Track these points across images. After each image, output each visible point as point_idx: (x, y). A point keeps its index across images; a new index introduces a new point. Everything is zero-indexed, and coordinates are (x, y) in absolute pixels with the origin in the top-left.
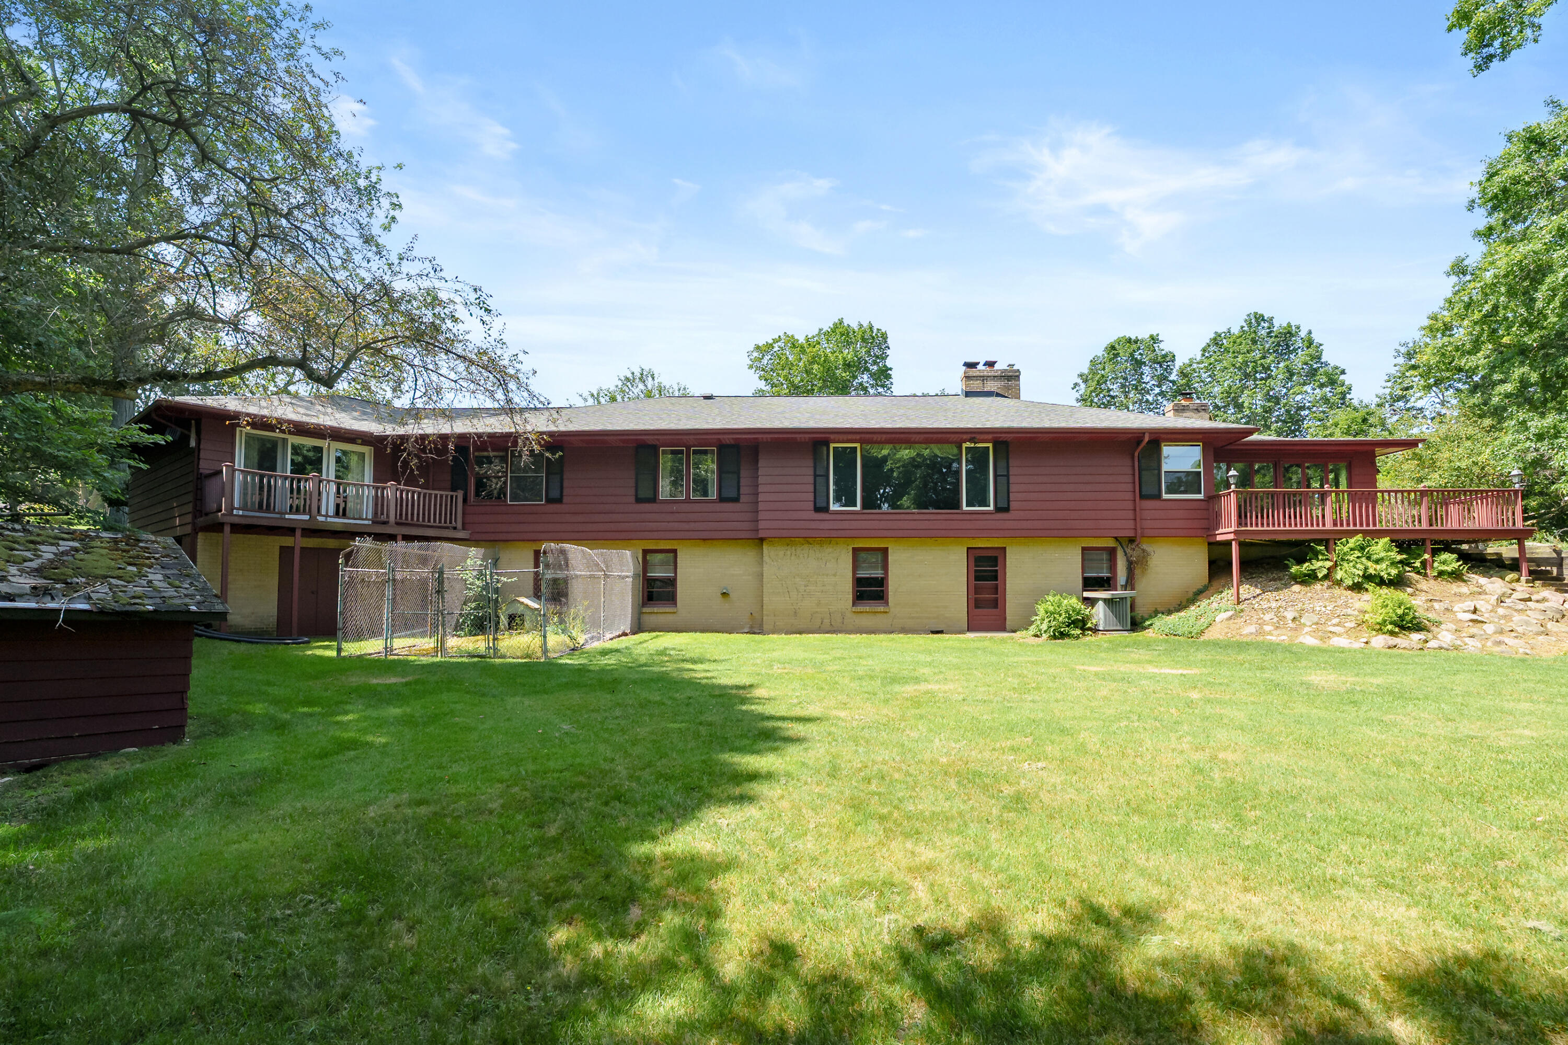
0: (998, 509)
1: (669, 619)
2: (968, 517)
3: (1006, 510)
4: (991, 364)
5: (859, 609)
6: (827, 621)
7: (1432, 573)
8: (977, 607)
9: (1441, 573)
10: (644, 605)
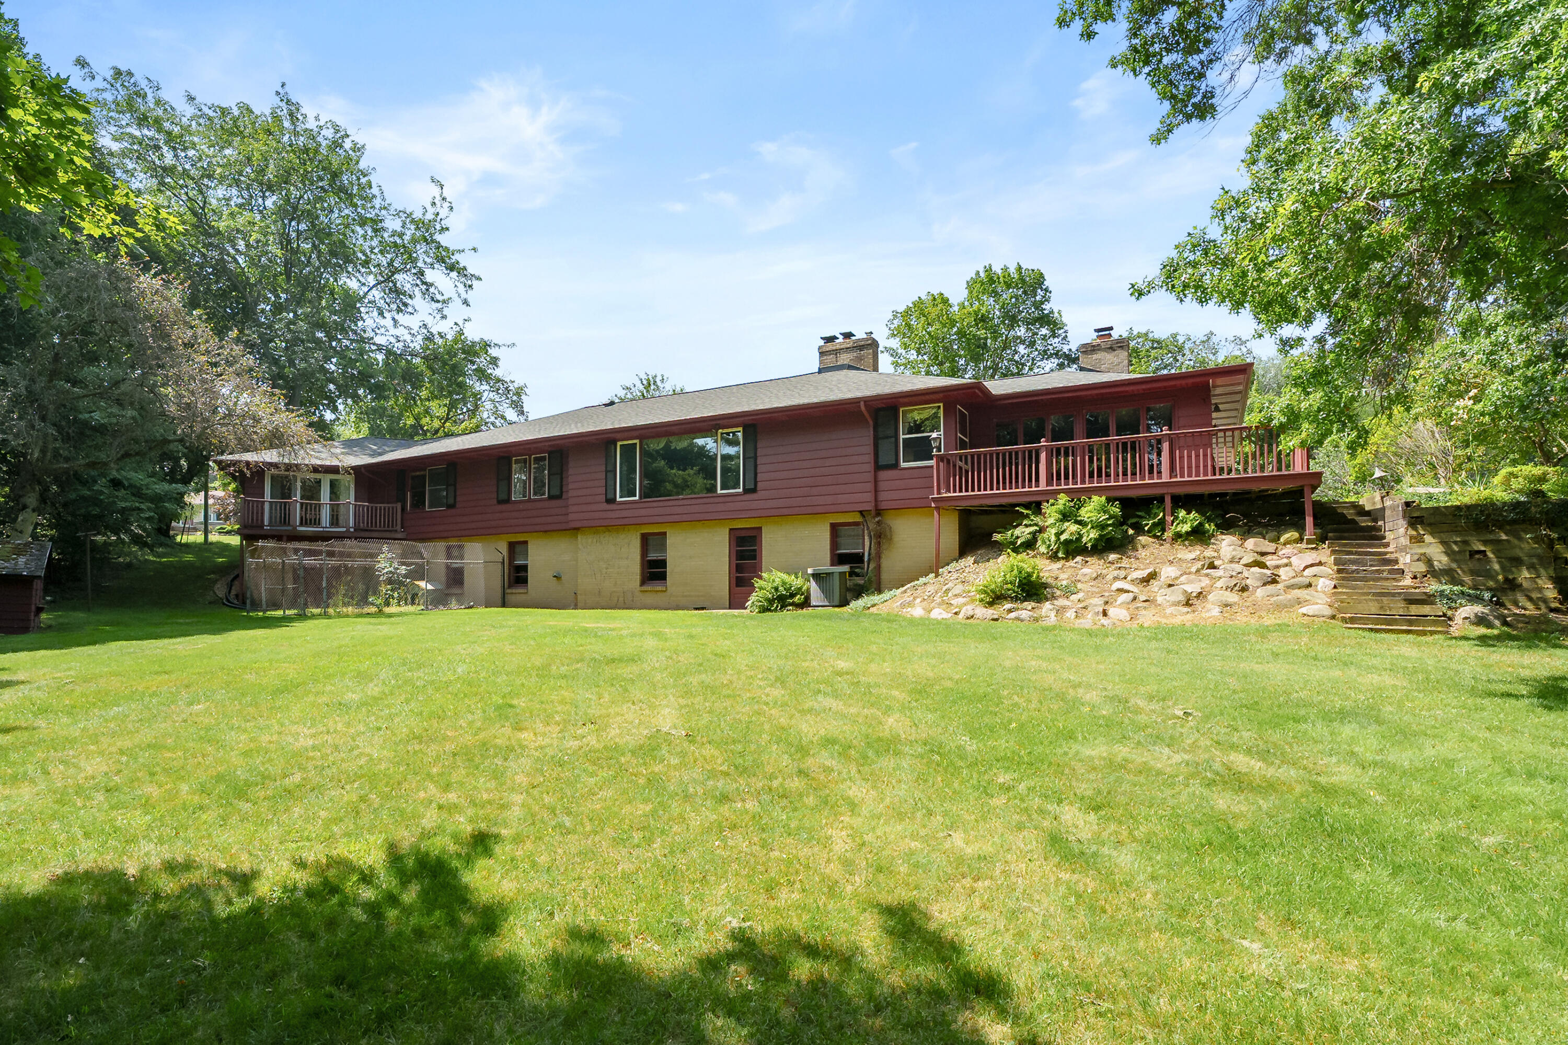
0: (746, 491)
1: (523, 597)
2: (721, 500)
3: (754, 490)
4: (848, 335)
5: (645, 588)
6: (621, 599)
7: (1168, 535)
8: (737, 586)
9: (1178, 536)
10: (510, 586)
